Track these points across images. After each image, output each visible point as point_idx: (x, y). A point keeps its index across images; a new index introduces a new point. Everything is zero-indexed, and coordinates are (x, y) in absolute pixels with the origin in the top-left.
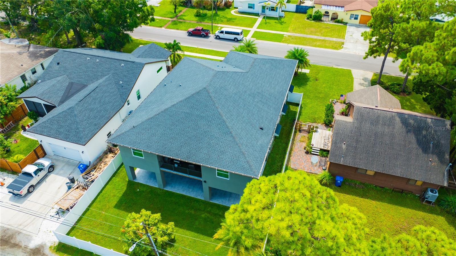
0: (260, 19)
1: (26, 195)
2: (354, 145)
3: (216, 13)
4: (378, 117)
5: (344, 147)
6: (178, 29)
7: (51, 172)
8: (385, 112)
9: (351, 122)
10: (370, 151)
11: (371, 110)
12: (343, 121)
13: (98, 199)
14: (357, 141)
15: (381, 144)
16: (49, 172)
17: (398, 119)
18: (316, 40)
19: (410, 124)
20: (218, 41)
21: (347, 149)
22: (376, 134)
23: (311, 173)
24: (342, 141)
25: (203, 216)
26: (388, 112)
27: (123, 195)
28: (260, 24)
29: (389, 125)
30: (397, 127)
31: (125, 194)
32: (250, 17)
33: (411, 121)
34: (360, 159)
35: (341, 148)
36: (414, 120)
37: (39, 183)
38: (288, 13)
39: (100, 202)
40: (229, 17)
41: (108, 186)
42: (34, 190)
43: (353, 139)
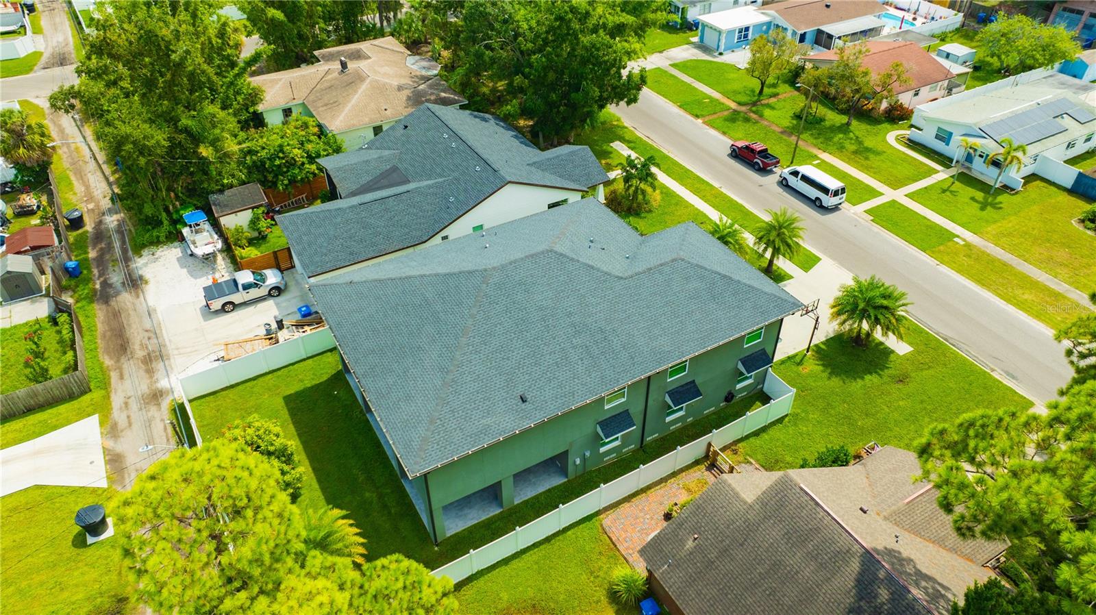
0: (942, 175)
1: (217, 312)
2: (712, 556)
3: (848, 124)
4: (818, 530)
5: (690, 544)
6: (724, 133)
7: (274, 296)
8: (840, 530)
9: (745, 503)
10: (732, 591)
11: (812, 503)
12: (733, 490)
13: (279, 373)
14: (724, 552)
15: (769, 595)
16: (270, 295)
17: (855, 566)
18: (1034, 285)
19: (876, 597)
20: (780, 190)
21: (691, 553)
22: (776, 565)
23: (625, 559)
24: (696, 529)
25: (367, 494)
26: (845, 535)
27: (312, 387)
28: (926, 188)
29: (822, 566)
30: (837, 582)
31: (316, 388)
32: (921, 163)
33: (884, 594)
34: (699, 594)
35: (682, 542)
36: (891, 594)
37: (245, 304)
38: (1043, 184)
39: (278, 377)
40: (869, 142)
41: (310, 361)
42: (232, 310)
43: (721, 542)
